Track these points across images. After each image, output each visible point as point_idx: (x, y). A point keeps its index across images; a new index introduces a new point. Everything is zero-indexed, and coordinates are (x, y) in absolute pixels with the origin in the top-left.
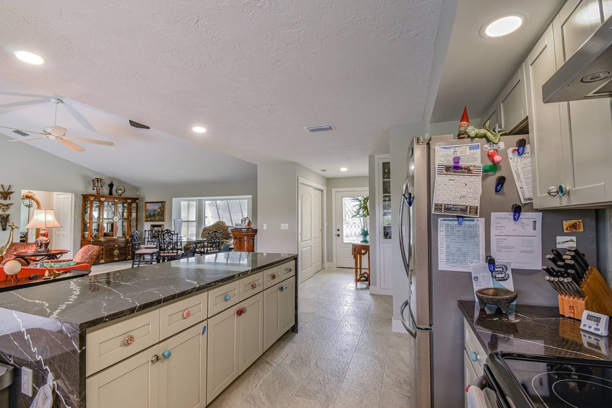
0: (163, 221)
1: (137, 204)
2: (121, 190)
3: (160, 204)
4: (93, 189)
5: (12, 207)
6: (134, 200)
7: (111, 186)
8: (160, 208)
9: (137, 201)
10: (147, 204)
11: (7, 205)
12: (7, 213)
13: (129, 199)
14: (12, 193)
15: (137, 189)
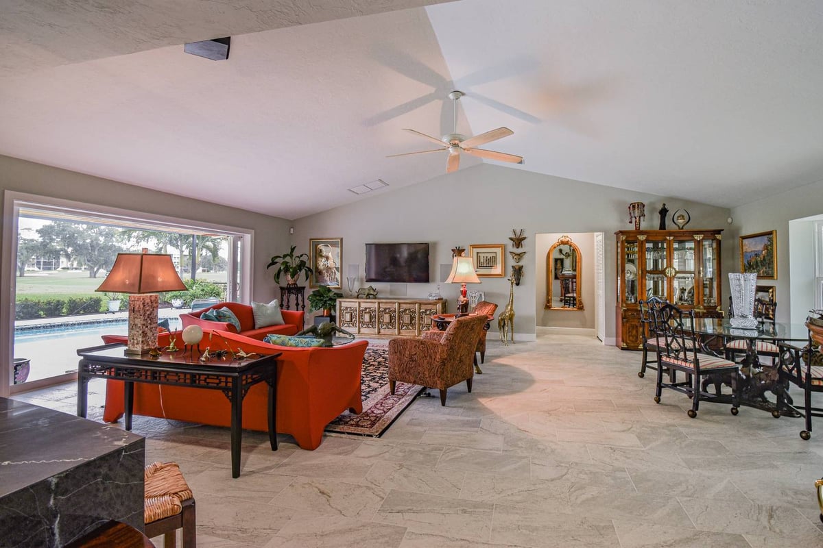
0: (771, 277)
1: (719, 243)
2: (683, 217)
3: (765, 238)
4: (631, 222)
5: (525, 257)
6: (713, 234)
7: (663, 212)
8: (766, 247)
9: (718, 237)
10: (745, 242)
11: (519, 255)
12: (520, 264)
13: (698, 232)
14: (525, 238)
15: (727, 211)
